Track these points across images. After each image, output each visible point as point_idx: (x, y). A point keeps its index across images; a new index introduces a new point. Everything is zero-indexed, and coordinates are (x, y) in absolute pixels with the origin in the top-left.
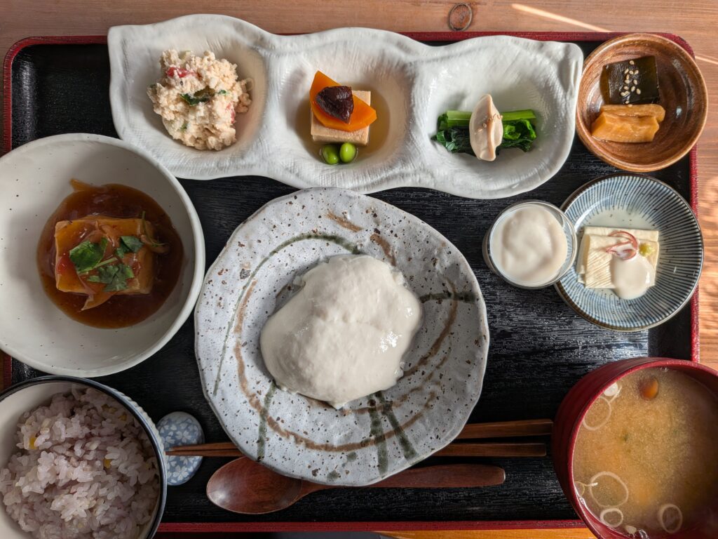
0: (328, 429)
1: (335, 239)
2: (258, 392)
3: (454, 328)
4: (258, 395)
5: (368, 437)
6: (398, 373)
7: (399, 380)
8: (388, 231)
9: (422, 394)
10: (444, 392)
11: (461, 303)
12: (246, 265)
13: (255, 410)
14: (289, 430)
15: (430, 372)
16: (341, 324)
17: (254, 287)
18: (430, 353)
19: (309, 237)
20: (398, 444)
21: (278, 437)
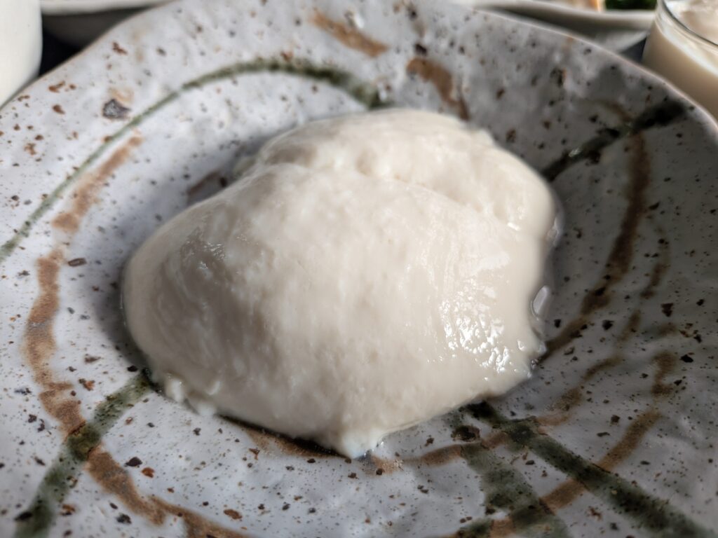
0: (321, 508)
1: (331, 76)
2: (82, 381)
3: (656, 192)
4: (79, 389)
5: (479, 515)
6: (527, 344)
7: (540, 361)
8: (444, 44)
9: (628, 372)
10: (698, 339)
11: (653, 135)
12: (123, 94)
13: (53, 422)
14: (169, 499)
15: (628, 314)
16: (354, 175)
17: (134, 151)
18: (608, 277)
19: (274, 67)
20: (610, 514)
21: (117, 513)
